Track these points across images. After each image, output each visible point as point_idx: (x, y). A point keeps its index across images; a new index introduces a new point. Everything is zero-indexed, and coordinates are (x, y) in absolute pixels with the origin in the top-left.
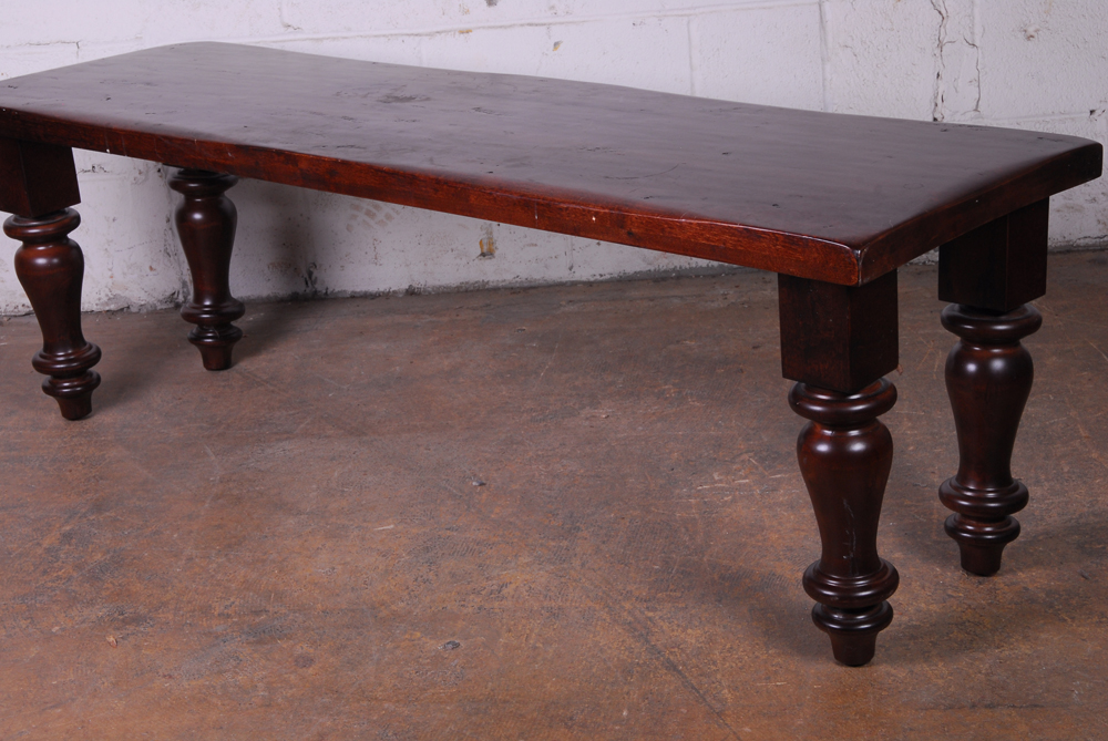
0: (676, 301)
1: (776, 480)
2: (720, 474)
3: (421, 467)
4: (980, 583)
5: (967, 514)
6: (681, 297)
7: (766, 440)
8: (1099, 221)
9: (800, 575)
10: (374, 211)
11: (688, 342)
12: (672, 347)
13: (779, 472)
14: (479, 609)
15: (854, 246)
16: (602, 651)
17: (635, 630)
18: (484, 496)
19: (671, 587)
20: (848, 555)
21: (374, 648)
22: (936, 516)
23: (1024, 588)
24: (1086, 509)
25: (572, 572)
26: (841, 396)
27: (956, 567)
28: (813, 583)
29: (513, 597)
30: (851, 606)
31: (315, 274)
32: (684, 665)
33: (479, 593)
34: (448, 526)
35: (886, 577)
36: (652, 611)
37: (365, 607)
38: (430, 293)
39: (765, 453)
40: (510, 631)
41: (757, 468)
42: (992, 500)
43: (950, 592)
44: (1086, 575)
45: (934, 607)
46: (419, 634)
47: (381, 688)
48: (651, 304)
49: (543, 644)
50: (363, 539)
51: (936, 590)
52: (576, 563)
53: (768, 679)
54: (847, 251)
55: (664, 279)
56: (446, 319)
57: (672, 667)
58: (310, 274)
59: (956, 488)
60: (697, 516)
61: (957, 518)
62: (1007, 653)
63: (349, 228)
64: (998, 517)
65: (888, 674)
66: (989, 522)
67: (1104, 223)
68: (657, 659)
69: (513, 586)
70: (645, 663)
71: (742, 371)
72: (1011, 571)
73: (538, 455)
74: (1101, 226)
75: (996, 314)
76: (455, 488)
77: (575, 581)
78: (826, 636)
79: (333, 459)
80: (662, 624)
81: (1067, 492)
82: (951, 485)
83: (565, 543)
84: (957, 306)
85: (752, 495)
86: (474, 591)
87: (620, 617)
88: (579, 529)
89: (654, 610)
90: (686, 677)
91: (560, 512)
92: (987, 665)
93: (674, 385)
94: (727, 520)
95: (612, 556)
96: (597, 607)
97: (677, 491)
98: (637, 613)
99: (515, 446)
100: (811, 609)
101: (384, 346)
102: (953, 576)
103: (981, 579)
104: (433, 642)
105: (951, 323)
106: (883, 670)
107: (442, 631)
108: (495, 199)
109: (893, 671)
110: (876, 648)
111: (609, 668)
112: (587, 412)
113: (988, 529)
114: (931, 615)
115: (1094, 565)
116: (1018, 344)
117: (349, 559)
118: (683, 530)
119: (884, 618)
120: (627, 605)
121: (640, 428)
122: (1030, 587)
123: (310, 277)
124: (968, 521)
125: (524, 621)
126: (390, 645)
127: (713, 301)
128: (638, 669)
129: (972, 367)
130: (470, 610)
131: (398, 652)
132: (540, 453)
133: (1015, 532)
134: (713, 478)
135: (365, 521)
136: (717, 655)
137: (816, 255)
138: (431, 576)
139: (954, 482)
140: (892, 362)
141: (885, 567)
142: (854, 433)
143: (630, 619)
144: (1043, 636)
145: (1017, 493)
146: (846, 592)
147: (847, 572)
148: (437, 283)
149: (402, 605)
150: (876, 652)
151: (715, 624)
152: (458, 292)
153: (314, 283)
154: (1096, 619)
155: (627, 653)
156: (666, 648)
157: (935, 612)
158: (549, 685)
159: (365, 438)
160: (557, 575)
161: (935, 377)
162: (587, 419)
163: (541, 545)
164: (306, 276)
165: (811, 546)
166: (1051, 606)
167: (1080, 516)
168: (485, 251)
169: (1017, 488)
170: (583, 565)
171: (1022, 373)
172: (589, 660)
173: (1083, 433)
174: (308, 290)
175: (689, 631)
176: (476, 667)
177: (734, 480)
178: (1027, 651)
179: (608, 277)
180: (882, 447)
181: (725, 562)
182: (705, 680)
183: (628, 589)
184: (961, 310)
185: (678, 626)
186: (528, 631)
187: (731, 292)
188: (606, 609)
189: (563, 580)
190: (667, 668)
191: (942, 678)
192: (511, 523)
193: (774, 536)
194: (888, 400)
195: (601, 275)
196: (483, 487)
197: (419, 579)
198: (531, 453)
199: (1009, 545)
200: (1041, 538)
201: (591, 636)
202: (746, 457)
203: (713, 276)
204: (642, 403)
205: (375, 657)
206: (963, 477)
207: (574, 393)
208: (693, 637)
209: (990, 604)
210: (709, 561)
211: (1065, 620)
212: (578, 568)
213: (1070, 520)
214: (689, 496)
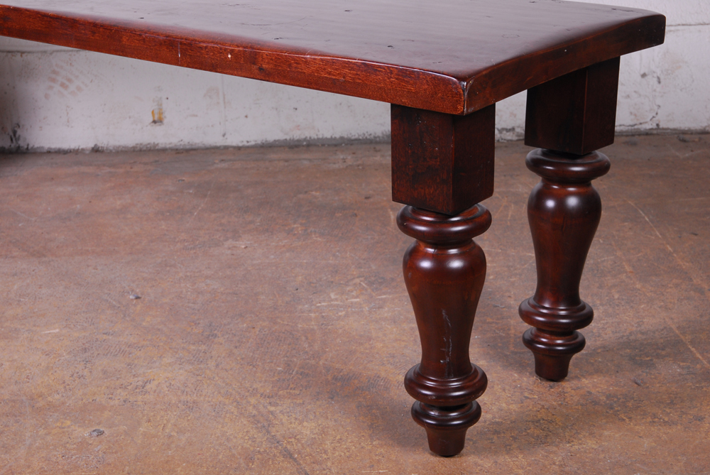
0: (306, 162)
1: (382, 299)
2: (336, 294)
3: (88, 283)
4: (551, 387)
5: (542, 328)
6: (310, 160)
7: (374, 268)
8: (631, 113)
9: (402, 378)
10: (67, 83)
11: (314, 193)
12: (301, 196)
13: (384, 294)
14: (125, 401)
15: (461, 78)
16: (228, 440)
17: (258, 422)
18: (139, 307)
19: (292, 386)
20: (444, 359)
21: (28, 434)
22: (513, 331)
23: (588, 392)
24: (634, 329)
25: (208, 372)
26: (443, 217)
27: (530, 373)
28: (413, 384)
29: (155, 392)
30: (446, 405)
31: (19, 132)
32: (299, 453)
33: (126, 388)
34: (105, 331)
35: (477, 380)
36: (274, 406)
37: (24, 398)
38: (111, 151)
39: (373, 279)
40: (149, 421)
41: (366, 290)
42: (563, 317)
43: (526, 394)
44: (639, 382)
45: (514, 407)
46: (69, 423)
47: (30, 470)
48: (286, 164)
49: (177, 433)
50: (31, 340)
51: (515, 392)
52: (212, 364)
53: (372, 466)
54: (455, 83)
55: (297, 146)
56: (121, 171)
57: (289, 455)
58: (15, 132)
59: (534, 307)
60: (316, 327)
61: (533, 332)
62: (577, 447)
63: (47, 96)
64: (567, 332)
65: (476, 464)
66: (560, 335)
67: (635, 115)
68: (276, 448)
69: (156, 382)
70: (265, 451)
71: (356, 215)
72: (576, 377)
73: (186, 276)
74: (633, 117)
75: (574, 157)
76: (114, 300)
77: (209, 379)
78: (422, 430)
79: (15, 274)
80: (282, 417)
81: (618, 314)
82: (529, 303)
83: (203, 347)
84: (539, 150)
85: (362, 311)
86: (121, 386)
87: (246, 410)
88: (215, 336)
89: (276, 405)
90: (300, 464)
91: (201, 321)
92: (560, 458)
93: (301, 224)
94: (340, 331)
95: (242, 359)
96: (227, 402)
97: (300, 307)
98: (261, 407)
99: (168, 268)
100: (410, 407)
101: (70, 189)
102: (529, 380)
103: (552, 383)
104: (80, 429)
105: (535, 165)
106: (469, 460)
107: (90, 420)
108: (144, 39)
109: (480, 462)
110: (466, 441)
111: (233, 456)
112: (230, 243)
113: (559, 342)
114: (511, 414)
115: (645, 374)
116: (589, 185)
117: (16, 357)
118: (304, 338)
119: (474, 416)
120: (253, 401)
121: (272, 257)
122: (593, 391)
123: (15, 135)
124: (542, 335)
125: (162, 413)
126: (42, 432)
127: (334, 163)
128: (259, 456)
129: (550, 204)
130: (117, 402)
131: (49, 438)
132: (188, 274)
133: (581, 345)
134: (330, 297)
135: (35, 326)
136: (328, 445)
137: (426, 87)
138: (86, 372)
139: (532, 302)
140: (488, 192)
141: (476, 371)
142: (453, 251)
143: (255, 412)
144: (606, 433)
145: (585, 312)
146: (442, 392)
147: (443, 374)
148: (117, 144)
149: (57, 397)
150: (465, 445)
151: (327, 418)
152: (134, 151)
153: (18, 139)
154: (649, 419)
155: (250, 442)
156: (284, 437)
157: (514, 411)
158: (179, 469)
159: (44, 259)
160: (194, 374)
161: (509, 223)
162: (229, 248)
163: (183, 348)
164: (11, 134)
165: (412, 352)
166: (611, 408)
167: (631, 333)
168: (156, 119)
169: (584, 307)
170: (217, 366)
171: (592, 209)
172: (217, 447)
173: (628, 268)
174: (13, 146)
175: (305, 424)
176: (116, 453)
177: (347, 299)
178: (593, 446)
179: (253, 143)
180: (477, 265)
181: (337, 366)
182: (317, 467)
183: (254, 387)
184: (544, 154)
185: (296, 419)
186: (165, 422)
187: (349, 157)
188: (235, 404)
189: (199, 378)
190: (284, 456)
191: (523, 468)
192: (159, 330)
193: (380, 345)
194: (483, 224)
195: (248, 142)
196: (139, 300)
197: (75, 375)
198: (181, 275)
199: (575, 356)
200: (599, 351)
201: (220, 426)
202: (357, 281)
203: (336, 145)
204: (275, 237)
205: (28, 443)
206: (539, 297)
207: (220, 228)
208: (308, 429)
209: (560, 405)
210: (324, 364)
211: (624, 420)
212: (213, 368)
213: (622, 337)
214: (310, 311)
